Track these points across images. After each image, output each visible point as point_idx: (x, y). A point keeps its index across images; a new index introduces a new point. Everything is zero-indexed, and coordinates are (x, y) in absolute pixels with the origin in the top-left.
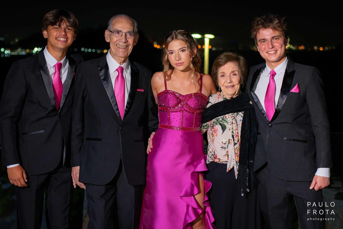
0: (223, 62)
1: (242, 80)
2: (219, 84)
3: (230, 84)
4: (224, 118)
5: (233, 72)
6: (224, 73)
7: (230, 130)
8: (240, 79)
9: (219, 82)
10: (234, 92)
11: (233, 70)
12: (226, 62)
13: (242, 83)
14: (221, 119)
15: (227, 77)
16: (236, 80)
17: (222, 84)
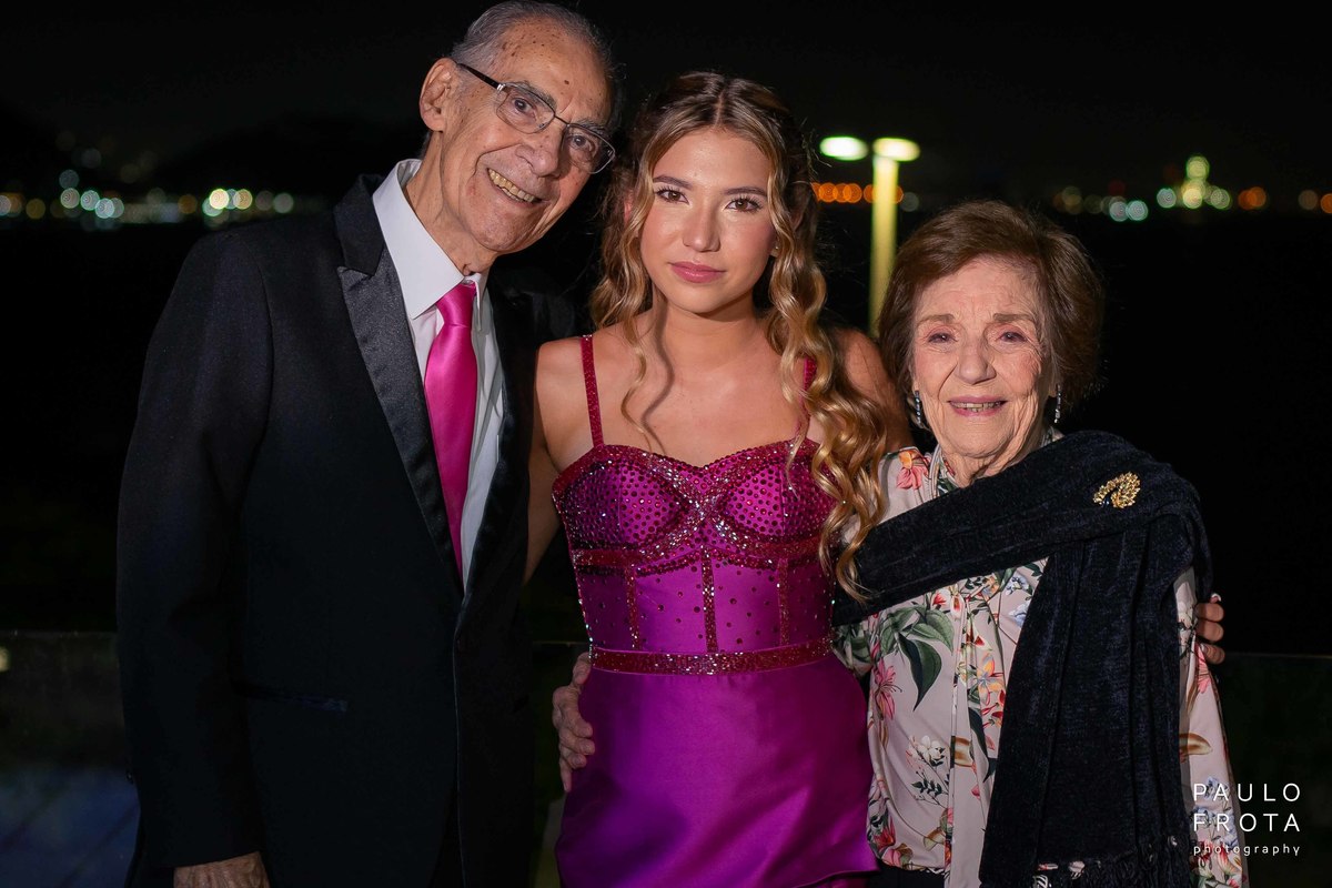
0: (950, 253)
1: (1055, 371)
2: (916, 387)
3: (977, 392)
4: (933, 607)
5: (1003, 319)
6: (947, 318)
7: (956, 681)
8: (1045, 362)
9: (914, 371)
10: (999, 438)
11: (1005, 310)
12: (967, 255)
13: (1051, 393)
14: (914, 618)
15: (965, 346)
16: (1016, 368)
17: (934, 383)
